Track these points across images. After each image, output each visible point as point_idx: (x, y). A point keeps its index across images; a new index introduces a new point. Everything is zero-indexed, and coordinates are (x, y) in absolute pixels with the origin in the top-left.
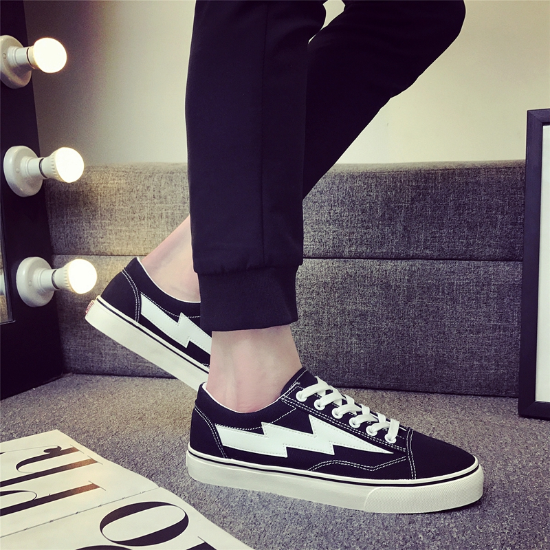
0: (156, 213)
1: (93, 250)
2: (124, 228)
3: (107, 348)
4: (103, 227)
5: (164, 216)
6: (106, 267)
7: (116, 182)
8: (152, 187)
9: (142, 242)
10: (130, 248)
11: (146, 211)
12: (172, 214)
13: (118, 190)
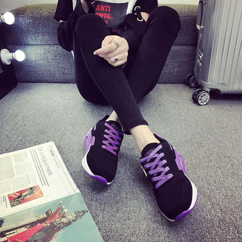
0: (44, 31)
1: (23, 44)
2: (33, 36)
3: (33, 75)
4: (26, 36)
5: (46, 32)
6: (28, 49)
7: (28, 20)
8: (42, 22)
9: (40, 41)
10: (36, 42)
11: (40, 30)
12: (49, 31)
13: (30, 23)
